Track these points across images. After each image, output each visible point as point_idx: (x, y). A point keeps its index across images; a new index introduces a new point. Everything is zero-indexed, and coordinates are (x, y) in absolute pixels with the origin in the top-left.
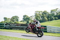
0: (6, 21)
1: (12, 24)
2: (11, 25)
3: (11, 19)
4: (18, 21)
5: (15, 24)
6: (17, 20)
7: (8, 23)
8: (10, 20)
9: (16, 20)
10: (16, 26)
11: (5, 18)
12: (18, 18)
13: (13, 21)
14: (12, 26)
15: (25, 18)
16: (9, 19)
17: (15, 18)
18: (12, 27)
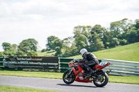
0: (8, 52)
1: (23, 59)
2: (19, 61)
3: (19, 47)
4: (35, 51)
5: (29, 58)
6: (34, 48)
8: (17, 48)
9: (31, 49)
10: (31, 61)
11: (6, 45)
12: (36, 42)
13: (24, 51)
14: (21, 63)
15: (53, 42)
16: (14, 46)
17: (29, 44)
18: (22, 65)
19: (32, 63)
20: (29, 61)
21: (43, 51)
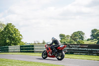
1: (74, 46)
2: (71, 47)
3: (71, 37)
4: (83, 40)
5: (78, 45)
6: (82, 38)
7: (66, 43)
8: (69, 38)
9: (80, 38)
10: (80, 47)
12: (83, 34)
13: (75, 40)
14: (73, 48)
15: (95, 33)
16: (68, 36)
17: (78, 35)
18: (73, 50)
19: (81, 49)
20: (78, 47)
21: (88, 40)
